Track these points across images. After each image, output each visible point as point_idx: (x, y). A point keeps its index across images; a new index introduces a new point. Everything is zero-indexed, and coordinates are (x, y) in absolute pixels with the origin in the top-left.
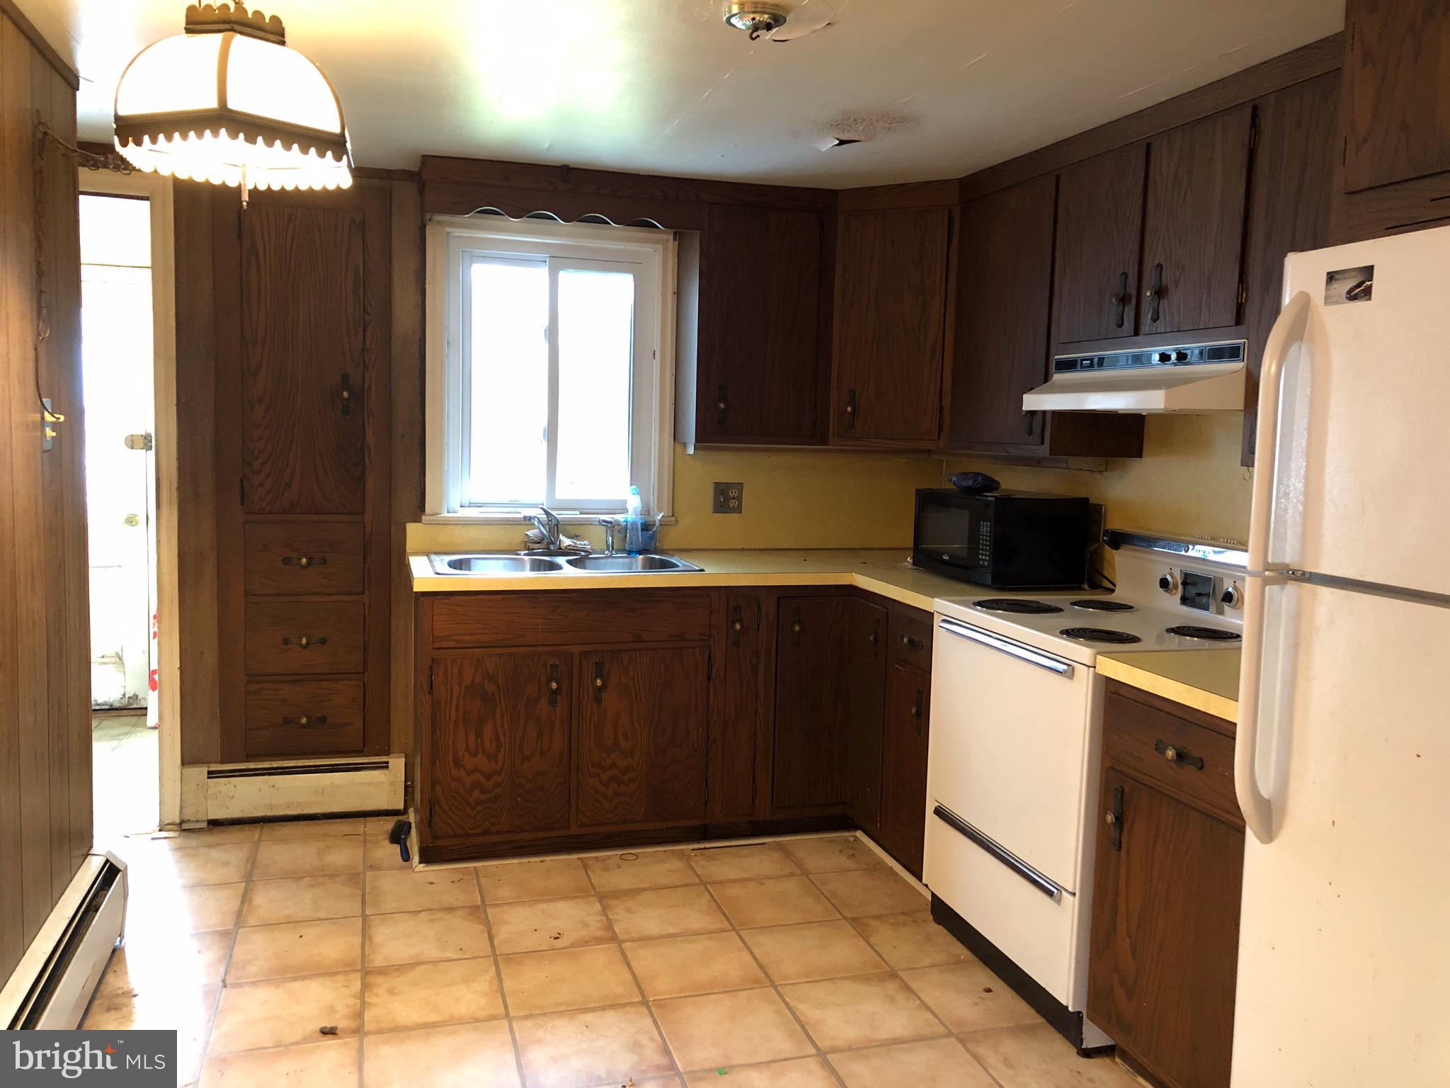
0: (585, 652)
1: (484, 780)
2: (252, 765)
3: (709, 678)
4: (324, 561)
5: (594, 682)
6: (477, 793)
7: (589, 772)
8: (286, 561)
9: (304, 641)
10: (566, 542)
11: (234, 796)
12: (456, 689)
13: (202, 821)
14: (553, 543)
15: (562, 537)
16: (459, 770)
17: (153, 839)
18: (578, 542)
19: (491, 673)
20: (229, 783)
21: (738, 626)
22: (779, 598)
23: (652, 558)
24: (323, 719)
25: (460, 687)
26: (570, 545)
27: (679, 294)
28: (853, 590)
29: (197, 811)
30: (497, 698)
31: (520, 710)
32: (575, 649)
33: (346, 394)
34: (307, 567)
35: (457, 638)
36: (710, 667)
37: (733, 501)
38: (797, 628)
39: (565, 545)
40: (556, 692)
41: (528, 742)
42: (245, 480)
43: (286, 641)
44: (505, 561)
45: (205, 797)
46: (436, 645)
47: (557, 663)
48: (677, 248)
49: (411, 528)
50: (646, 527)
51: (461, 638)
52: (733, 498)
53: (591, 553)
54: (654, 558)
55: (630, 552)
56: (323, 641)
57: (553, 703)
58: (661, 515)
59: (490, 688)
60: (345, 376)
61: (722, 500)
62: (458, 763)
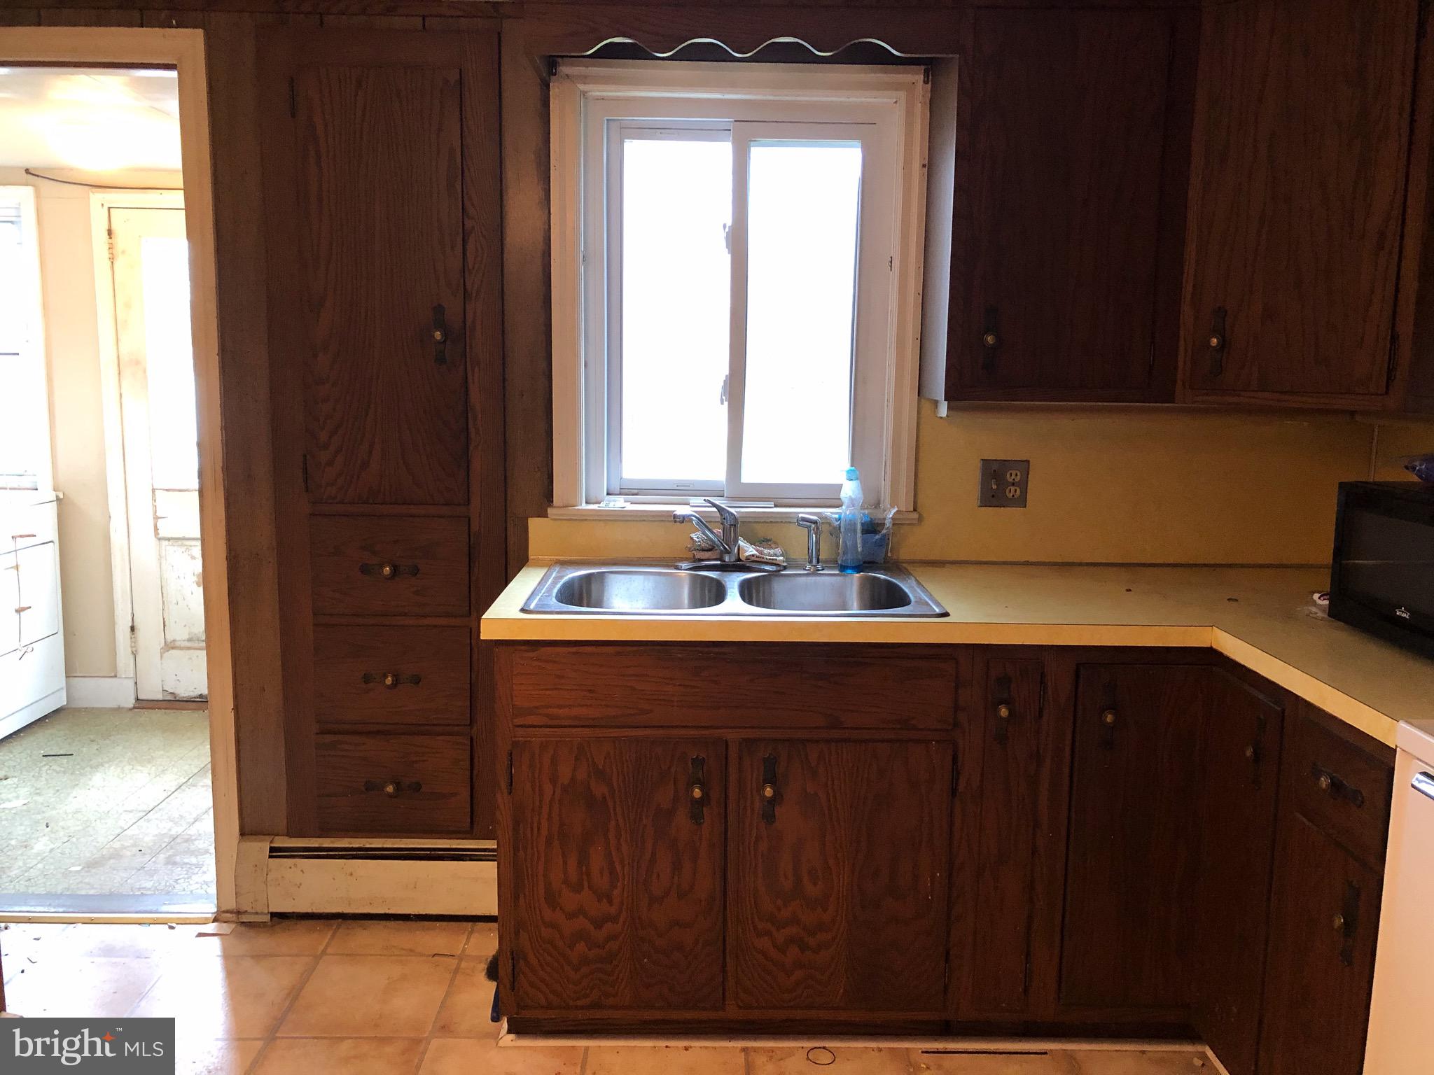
0: (746, 740)
1: (592, 927)
2: (327, 843)
3: (954, 792)
4: (415, 571)
5: (761, 789)
6: (581, 947)
7: (755, 927)
8: (365, 569)
9: (389, 681)
10: (749, 550)
11: (301, 884)
12: (548, 788)
13: (262, 913)
14: (728, 553)
15: (741, 543)
16: (554, 911)
17: (200, 935)
18: (766, 551)
19: (601, 767)
20: (295, 865)
21: (1004, 712)
22: (1078, 665)
23: (875, 577)
24: (417, 787)
25: (554, 786)
26: (753, 555)
27: (931, 168)
28: (1211, 656)
29: (256, 901)
30: (611, 804)
31: (645, 826)
32: (732, 735)
33: (438, 335)
34: (389, 579)
35: (550, 711)
36: (956, 773)
37: (1013, 488)
38: (1109, 718)
39: (747, 554)
40: (702, 802)
41: (658, 875)
42: (308, 457)
43: (367, 679)
44: (658, 578)
45: (266, 883)
46: (518, 721)
47: (703, 755)
48: (929, 95)
49: (534, 524)
50: (871, 528)
51: (556, 711)
52: (1013, 484)
53: (785, 568)
54: (879, 578)
55: (843, 568)
56: (416, 680)
57: (696, 817)
58: (894, 511)
59: (599, 790)
60: (439, 310)
61: (994, 487)
62: (552, 899)
